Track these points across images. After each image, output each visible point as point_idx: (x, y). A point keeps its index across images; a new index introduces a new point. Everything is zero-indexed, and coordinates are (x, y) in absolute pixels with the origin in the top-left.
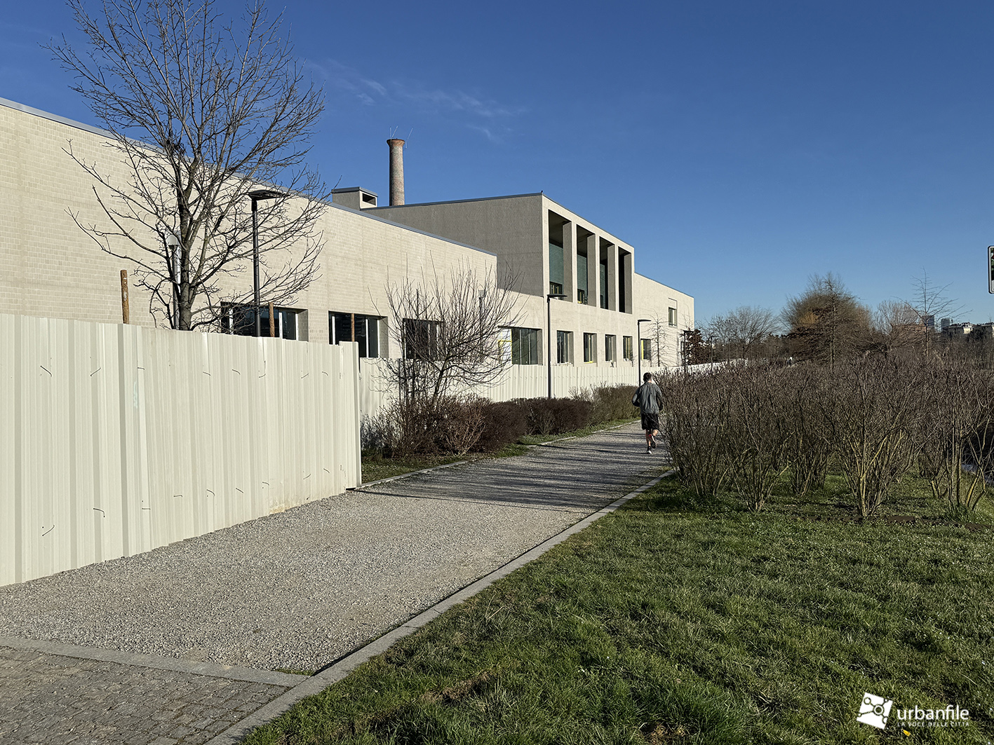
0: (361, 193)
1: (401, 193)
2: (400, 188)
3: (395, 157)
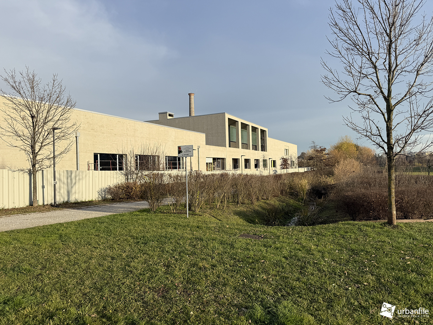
0: (168, 114)
1: (193, 111)
3: (191, 99)
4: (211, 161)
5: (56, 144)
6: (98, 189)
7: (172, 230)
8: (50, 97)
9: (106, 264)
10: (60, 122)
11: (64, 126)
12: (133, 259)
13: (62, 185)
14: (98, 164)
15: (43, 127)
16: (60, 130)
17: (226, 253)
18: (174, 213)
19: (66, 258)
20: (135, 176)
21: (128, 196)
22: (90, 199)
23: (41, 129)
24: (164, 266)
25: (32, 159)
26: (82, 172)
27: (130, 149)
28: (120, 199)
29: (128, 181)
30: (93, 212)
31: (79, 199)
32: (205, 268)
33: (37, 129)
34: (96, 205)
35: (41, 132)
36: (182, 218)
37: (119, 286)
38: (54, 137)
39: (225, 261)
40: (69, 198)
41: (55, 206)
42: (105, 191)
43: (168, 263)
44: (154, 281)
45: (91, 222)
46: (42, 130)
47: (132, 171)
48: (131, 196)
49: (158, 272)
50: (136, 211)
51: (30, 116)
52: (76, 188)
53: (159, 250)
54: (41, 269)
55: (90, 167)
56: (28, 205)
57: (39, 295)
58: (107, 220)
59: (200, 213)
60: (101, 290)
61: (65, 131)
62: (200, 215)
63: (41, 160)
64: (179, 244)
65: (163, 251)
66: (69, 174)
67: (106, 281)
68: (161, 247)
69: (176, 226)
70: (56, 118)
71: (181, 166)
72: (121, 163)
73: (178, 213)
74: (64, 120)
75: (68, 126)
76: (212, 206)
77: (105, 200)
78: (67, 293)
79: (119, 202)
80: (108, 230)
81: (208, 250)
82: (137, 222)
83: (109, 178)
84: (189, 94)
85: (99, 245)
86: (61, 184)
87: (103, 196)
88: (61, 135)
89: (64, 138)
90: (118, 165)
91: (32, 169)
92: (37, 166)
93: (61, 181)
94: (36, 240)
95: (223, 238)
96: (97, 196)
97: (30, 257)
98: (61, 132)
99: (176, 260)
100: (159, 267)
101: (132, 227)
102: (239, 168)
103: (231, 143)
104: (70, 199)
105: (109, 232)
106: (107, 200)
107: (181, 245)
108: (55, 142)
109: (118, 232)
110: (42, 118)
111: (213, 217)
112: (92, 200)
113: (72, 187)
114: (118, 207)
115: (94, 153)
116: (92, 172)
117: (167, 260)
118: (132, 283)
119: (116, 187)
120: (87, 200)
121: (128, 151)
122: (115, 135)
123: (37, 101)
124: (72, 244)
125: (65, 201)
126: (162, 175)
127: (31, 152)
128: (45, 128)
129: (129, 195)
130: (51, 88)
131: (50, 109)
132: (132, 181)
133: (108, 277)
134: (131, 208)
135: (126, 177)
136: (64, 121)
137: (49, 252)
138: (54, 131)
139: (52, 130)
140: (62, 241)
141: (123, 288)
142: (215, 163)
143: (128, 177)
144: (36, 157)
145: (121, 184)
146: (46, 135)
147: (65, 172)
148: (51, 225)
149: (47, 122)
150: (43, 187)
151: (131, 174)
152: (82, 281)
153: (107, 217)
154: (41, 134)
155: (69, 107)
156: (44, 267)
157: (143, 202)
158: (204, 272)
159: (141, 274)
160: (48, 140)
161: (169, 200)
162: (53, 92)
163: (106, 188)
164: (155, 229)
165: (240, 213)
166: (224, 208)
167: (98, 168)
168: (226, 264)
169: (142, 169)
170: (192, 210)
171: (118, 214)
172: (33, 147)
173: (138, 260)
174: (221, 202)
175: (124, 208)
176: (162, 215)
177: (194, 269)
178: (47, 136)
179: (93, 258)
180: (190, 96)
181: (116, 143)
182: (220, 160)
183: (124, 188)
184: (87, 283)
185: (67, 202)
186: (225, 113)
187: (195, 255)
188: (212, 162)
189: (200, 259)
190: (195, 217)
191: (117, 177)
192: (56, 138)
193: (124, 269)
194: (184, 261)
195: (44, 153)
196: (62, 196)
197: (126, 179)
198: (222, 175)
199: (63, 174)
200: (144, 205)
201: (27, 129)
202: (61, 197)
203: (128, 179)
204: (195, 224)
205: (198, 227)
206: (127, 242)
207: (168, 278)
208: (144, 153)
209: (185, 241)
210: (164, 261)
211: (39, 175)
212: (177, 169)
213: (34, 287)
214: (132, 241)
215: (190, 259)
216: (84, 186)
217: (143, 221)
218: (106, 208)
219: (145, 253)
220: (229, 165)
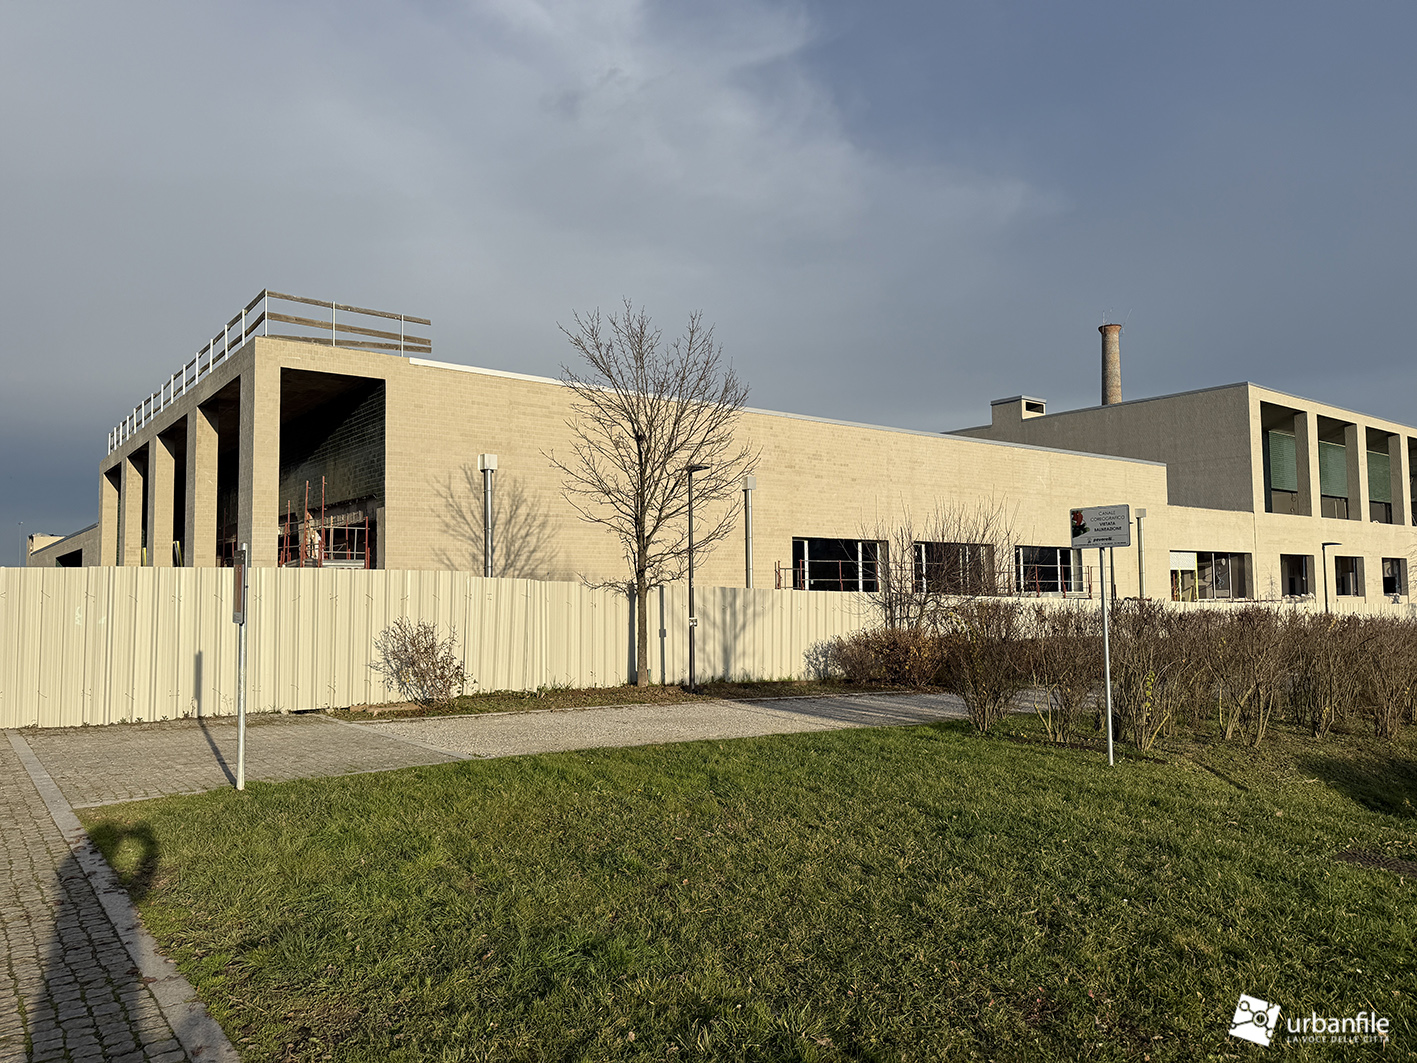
0: (1024, 403)
1: (1118, 387)
2: (1116, 381)
3: (1108, 347)
4: (1192, 563)
5: (695, 513)
6: (804, 647)
7: (1055, 801)
8: (683, 379)
9: (850, 884)
10: (707, 449)
11: (716, 460)
12: (930, 880)
13: (710, 631)
14: (804, 572)
15: (664, 465)
16: (706, 473)
17: (1282, 912)
18: (1059, 744)
19: (732, 849)
20: (914, 611)
21: (896, 672)
22: (785, 676)
23: (658, 471)
24: (1039, 923)
25: (636, 555)
26: (764, 593)
27: (900, 525)
28: (871, 680)
29: (893, 626)
30: (796, 716)
31: (754, 674)
32: (1200, 956)
33: (649, 471)
34: (801, 694)
35: (659, 480)
36: (1089, 763)
37: (893, 962)
38: (690, 492)
39: (1283, 942)
40: (727, 669)
41: (693, 690)
42: (827, 652)
43: (1053, 914)
44: (1009, 967)
45: (792, 746)
46: (661, 474)
47: (906, 594)
48: (904, 674)
49: (1020, 939)
50: (924, 725)
51: (634, 436)
52: (747, 640)
53: (1015, 863)
54: (667, 869)
55: (783, 578)
56: (626, 682)
57: (667, 946)
58: (838, 745)
59: (1159, 754)
60: (838, 965)
61: (719, 473)
62: (1157, 761)
63: (659, 558)
64: (1087, 854)
65: (1030, 870)
66: (729, 599)
67: (850, 940)
68: (1023, 856)
69: (1072, 791)
70: (696, 439)
71: (1073, 582)
72: (870, 569)
73: (1073, 746)
74: (717, 441)
75: (727, 458)
76: (1203, 732)
77: (825, 681)
78: (741, 956)
79: (867, 689)
80: (845, 776)
81: (1208, 891)
82: (932, 760)
83: (838, 613)
84: (1100, 329)
85: (821, 818)
86: (707, 626)
87: (822, 667)
88: (709, 485)
89: (715, 494)
90: (860, 574)
91: (635, 581)
92: (648, 574)
93: (708, 618)
94: (650, 783)
95: (1264, 854)
96: (804, 669)
97: (639, 831)
98: (708, 478)
99: (1084, 909)
100: (1022, 922)
101: (918, 777)
102: (1311, 594)
103: (1274, 495)
104: (732, 672)
105: (847, 783)
106: (833, 682)
107: (1095, 857)
108: (694, 505)
109: (876, 786)
110: (662, 441)
111: (1212, 771)
112: (789, 678)
113: (735, 637)
114: (868, 707)
115: (793, 538)
116: (788, 592)
117: (1050, 902)
118: (933, 961)
119: (857, 643)
120: (775, 679)
121: (894, 530)
122: (854, 480)
123: (651, 396)
124: (742, 807)
125: (717, 677)
126: (1011, 611)
127: (634, 534)
128: (670, 469)
129: (899, 672)
130: (684, 355)
131: (682, 413)
132: (906, 625)
133: (856, 926)
134: (906, 714)
135: (888, 612)
136: (717, 446)
137: (686, 822)
138: (691, 475)
139: (685, 472)
140: (717, 794)
141: (907, 970)
142: (1208, 571)
143: (894, 612)
144: (645, 548)
145: (874, 635)
146: (671, 486)
147: (718, 592)
148: (686, 745)
149: (673, 452)
150: (663, 633)
151: (904, 605)
152: (780, 927)
153: (838, 735)
154: (660, 485)
155: (728, 406)
156: (675, 867)
157: (945, 697)
158: (1195, 969)
159: (961, 937)
160: (675, 502)
161: (1037, 699)
162: (690, 366)
163: (829, 645)
164: (994, 793)
165: (1328, 768)
166: (1257, 743)
167: (804, 582)
168: (1289, 955)
169: (936, 588)
170: (1124, 741)
171: (868, 729)
172: (639, 522)
173: (948, 887)
174: (1244, 719)
175: (885, 710)
176: (1012, 745)
177: (1156, 951)
178: (672, 491)
179: (807, 858)
180: (1104, 335)
181: (855, 505)
182: (1227, 562)
183: (883, 646)
184: (796, 933)
185: (722, 680)
186: (1246, 384)
187: (1154, 901)
188: (1196, 569)
189: (1173, 921)
190: (1139, 764)
191: (862, 611)
192: (696, 494)
193: (903, 909)
194: (1112, 918)
195: (668, 536)
196: (709, 662)
197: (887, 618)
198: (1245, 616)
199: (712, 598)
200: (949, 706)
201: (627, 471)
202: (707, 664)
203: (892, 620)
204: (1142, 791)
205: (1154, 803)
206: (908, 823)
207: (1058, 966)
208: (943, 536)
209: (1109, 846)
210: (1038, 903)
211: (652, 597)
212: (1057, 590)
213: (653, 920)
214: (922, 820)
215: (1136, 913)
216: (768, 634)
217: (953, 760)
218: (830, 705)
219: (970, 869)
220: (1268, 581)
